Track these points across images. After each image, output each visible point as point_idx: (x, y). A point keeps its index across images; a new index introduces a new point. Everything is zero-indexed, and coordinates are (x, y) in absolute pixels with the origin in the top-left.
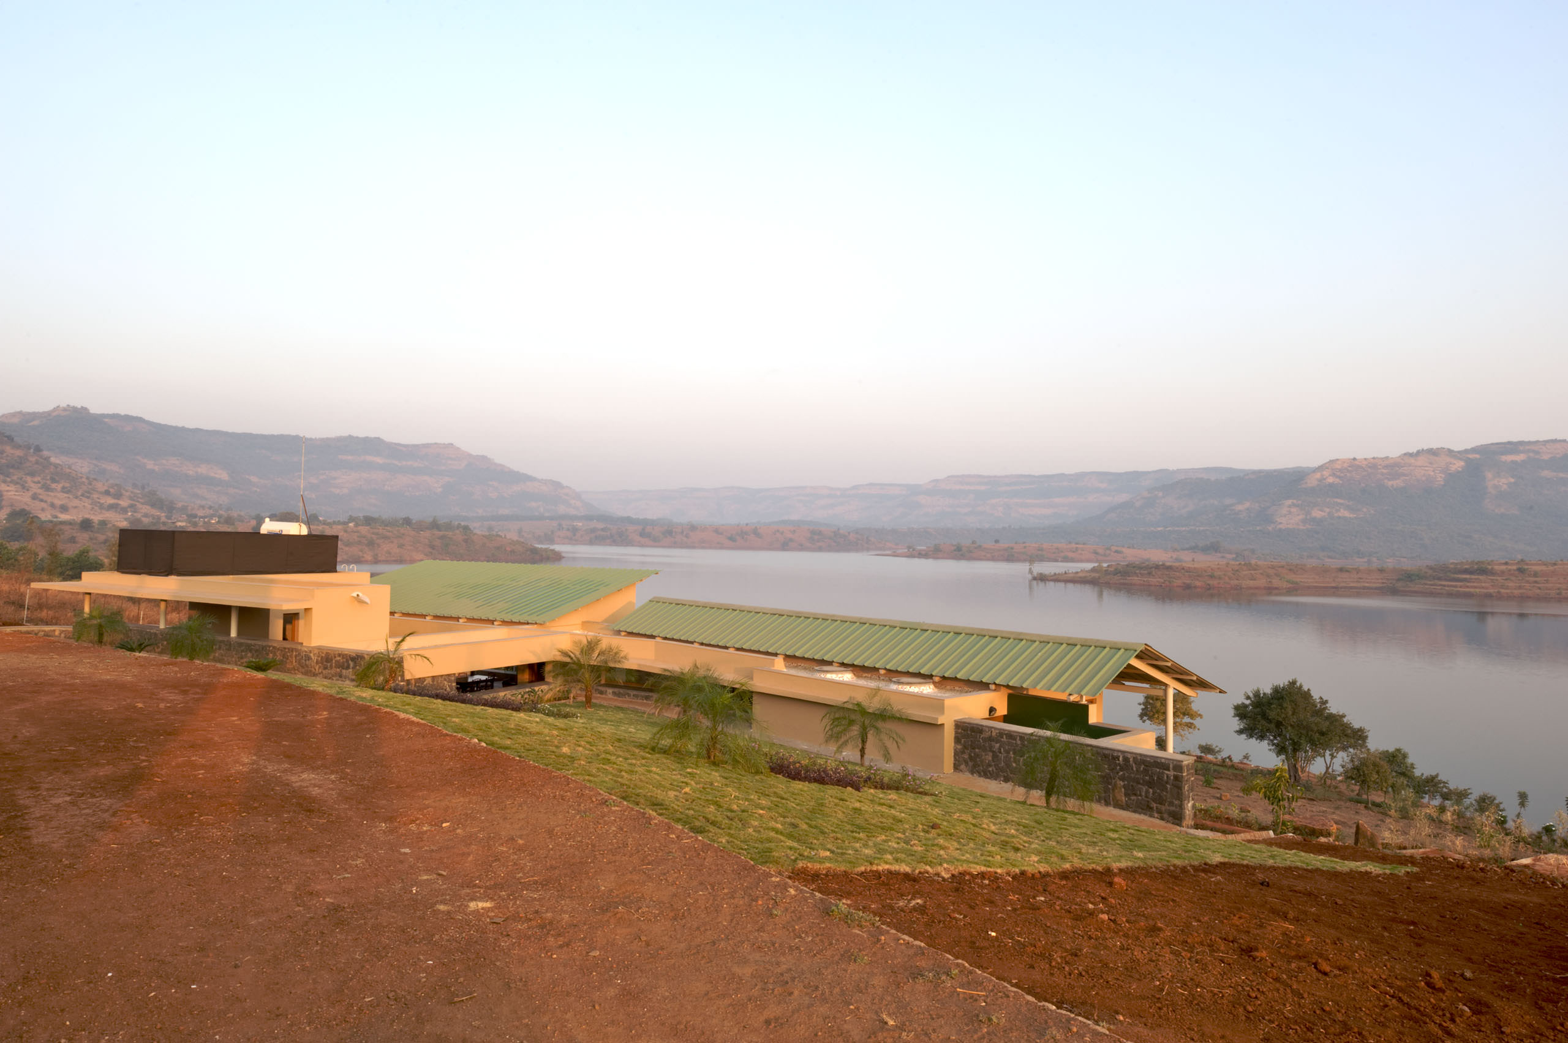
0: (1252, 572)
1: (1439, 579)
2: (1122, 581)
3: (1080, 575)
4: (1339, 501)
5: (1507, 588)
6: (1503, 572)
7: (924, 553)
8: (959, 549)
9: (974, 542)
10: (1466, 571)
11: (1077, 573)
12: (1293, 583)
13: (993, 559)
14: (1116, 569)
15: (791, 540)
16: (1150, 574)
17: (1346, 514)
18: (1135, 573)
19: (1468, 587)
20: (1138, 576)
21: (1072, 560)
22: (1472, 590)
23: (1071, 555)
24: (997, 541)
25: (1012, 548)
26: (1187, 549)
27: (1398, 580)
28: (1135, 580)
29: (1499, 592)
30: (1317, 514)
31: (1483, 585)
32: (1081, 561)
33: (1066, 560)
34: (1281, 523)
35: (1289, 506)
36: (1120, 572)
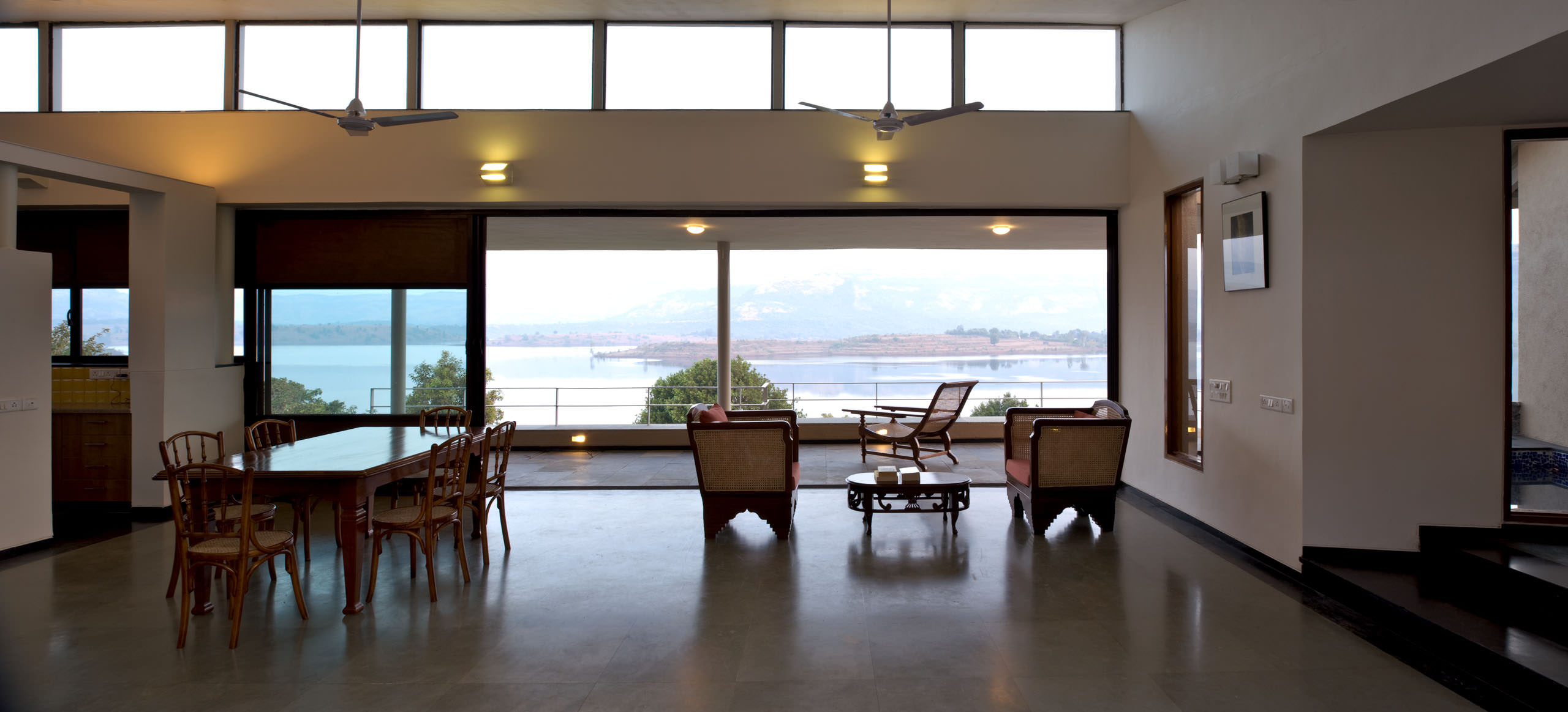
0: (746, 346)
1: (853, 346)
2: (661, 355)
3: (629, 352)
4: (778, 303)
5: (890, 349)
6: (886, 341)
7: (497, 342)
8: (525, 338)
9: (537, 333)
10: (867, 341)
11: (627, 351)
12: (771, 352)
13: (553, 345)
14: (655, 347)
16: (681, 349)
17: (781, 310)
18: (670, 350)
19: (869, 350)
20: (672, 351)
21: (613, 344)
22: (872, 352)
23: (612, 340)
24: (555, 332)
25: (568, 337)
27: (830, 348)
28: (670, 354)
29: (886, 353)
30: (765, 311)
31: (878, 349)
32: (619, 344)
33: (609, 344)
35: (749, 306)
36: (659, 349)
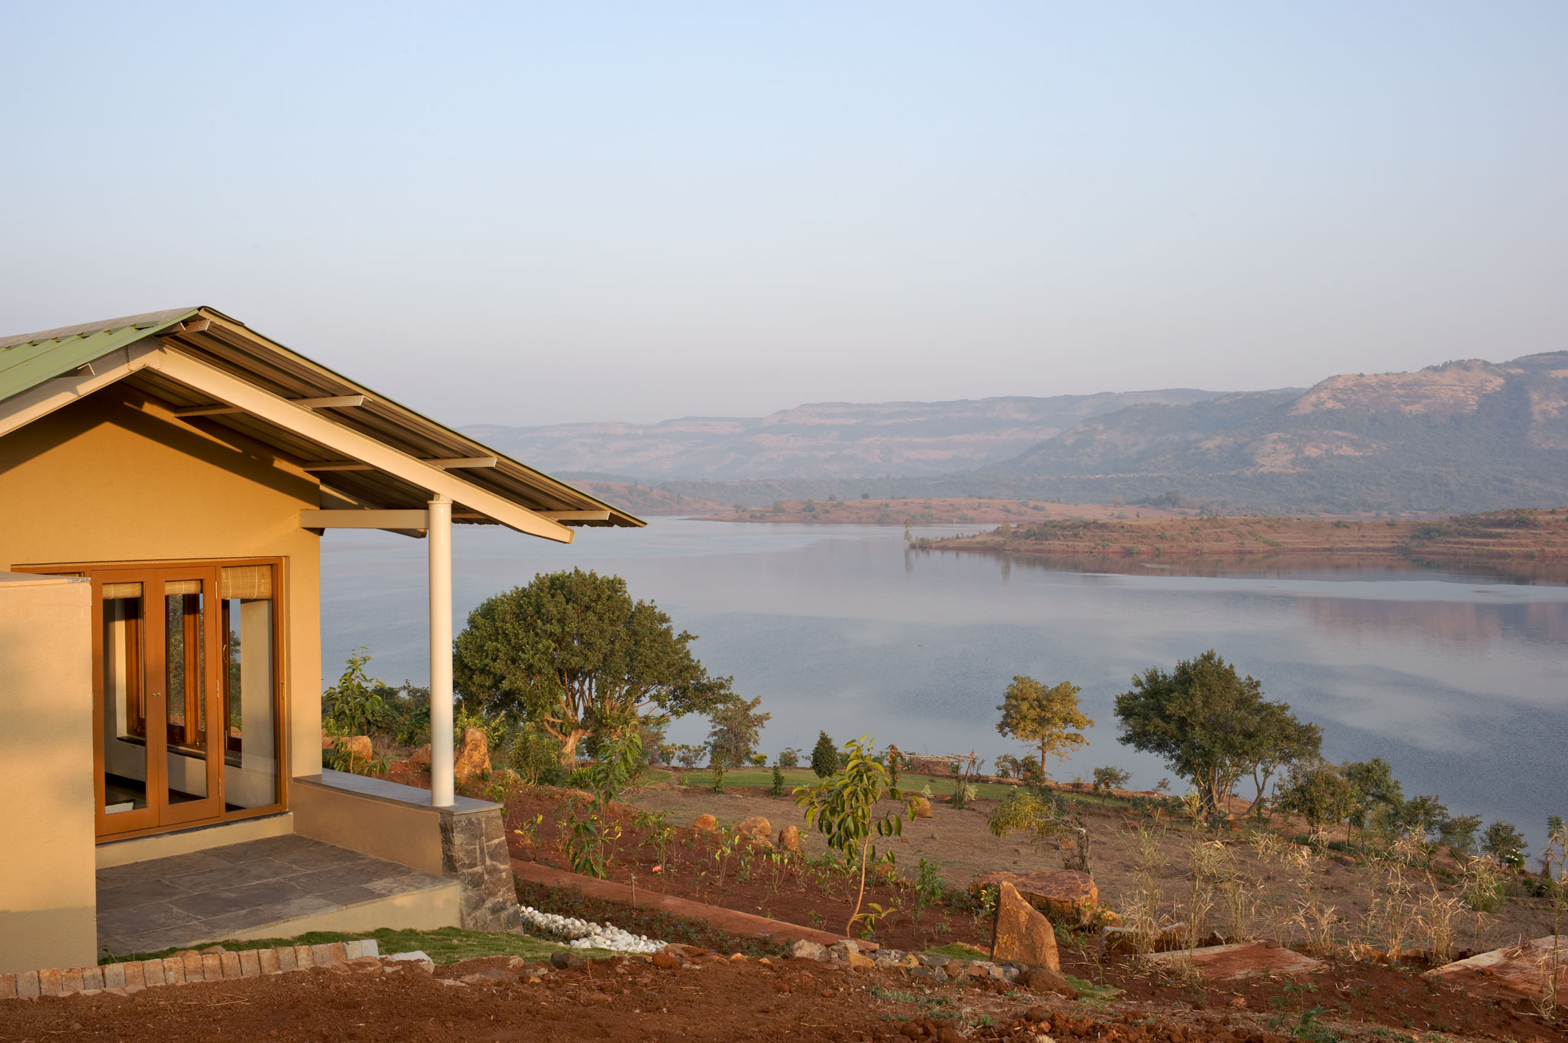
0: (1218, 530)
2: (1037, 547)
3: (979, 539)
4: (1341, 434)
7: (758, 515)
8: (810, 508)
9: (831, 498)
11: (974, 537)
12: (1277, 544)
13: (859, 521)
14: (1029, 531)
16: (1076, 535)
17: (1347, 451)
18: (1056, 535)
20: (1059, 539)
21: (973, 521)
23: (971, 513)
24: (865, 496)
25: (887, 506)
26: (1134, 503)
28: (1055, 544)
30: (1311, 451)
32: (987, 522)
33: (964, 520)
34: (1262, 466)
35: (1275, 442)
36: (1034, 535)
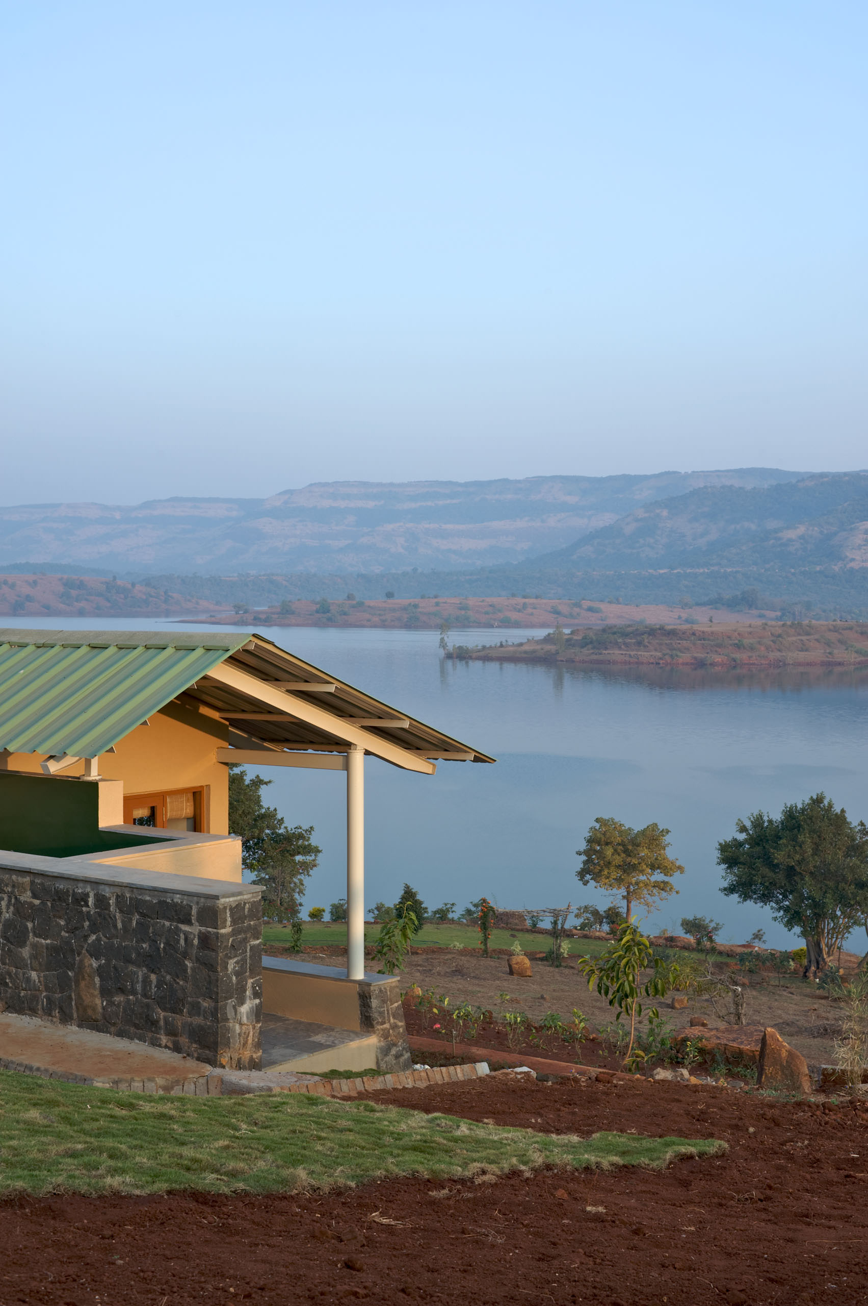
0: (804, 638)
2: (595, 657)
3: (526, 648)
7: (263, 617)
8: (324, 608)
9: (350, 597)
11: (521, 644)
13: (384, 625)
14: (585, 638)
15: (29, 598)
16: (639, 643)
18: (616, 643)
20: (620, 648)
21: (517, 625)
23: (514, 616)
24: (390, 595)
25: (416, 606)
26: (704, 605)
28: (615, 654)
32: (532, 626)
33: (507, 624)
34: (853, 560)
36: (591, 642)
